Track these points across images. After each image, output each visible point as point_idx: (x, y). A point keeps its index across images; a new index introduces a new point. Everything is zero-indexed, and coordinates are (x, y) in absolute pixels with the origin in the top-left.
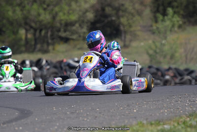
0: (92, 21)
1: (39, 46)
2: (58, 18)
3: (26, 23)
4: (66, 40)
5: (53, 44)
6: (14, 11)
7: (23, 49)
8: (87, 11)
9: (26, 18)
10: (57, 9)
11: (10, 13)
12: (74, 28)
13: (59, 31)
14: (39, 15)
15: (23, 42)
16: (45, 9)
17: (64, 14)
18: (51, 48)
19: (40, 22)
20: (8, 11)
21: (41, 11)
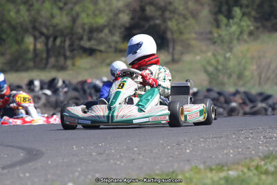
0: (127, 25)
1: (52, 60)
2: (79, 22)
3: (35, 28)
4: (91, 52)
5: (73, 58)
6: (18, 12)
7: (31, 64)
8: (119, 11)
9: (34, 21)
10: (77, 8)
11: (12, 14)
12: (102, 35)
13: (81, 39)
14: (52, 16)
15: (30, 55)
16: (61, 9)
17: (88, 15)
18: (69, 63)
19: (55, 26)
20: (9, 11)
21: (56, 11)
